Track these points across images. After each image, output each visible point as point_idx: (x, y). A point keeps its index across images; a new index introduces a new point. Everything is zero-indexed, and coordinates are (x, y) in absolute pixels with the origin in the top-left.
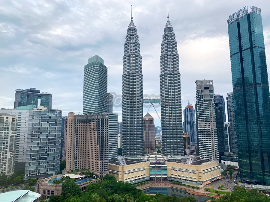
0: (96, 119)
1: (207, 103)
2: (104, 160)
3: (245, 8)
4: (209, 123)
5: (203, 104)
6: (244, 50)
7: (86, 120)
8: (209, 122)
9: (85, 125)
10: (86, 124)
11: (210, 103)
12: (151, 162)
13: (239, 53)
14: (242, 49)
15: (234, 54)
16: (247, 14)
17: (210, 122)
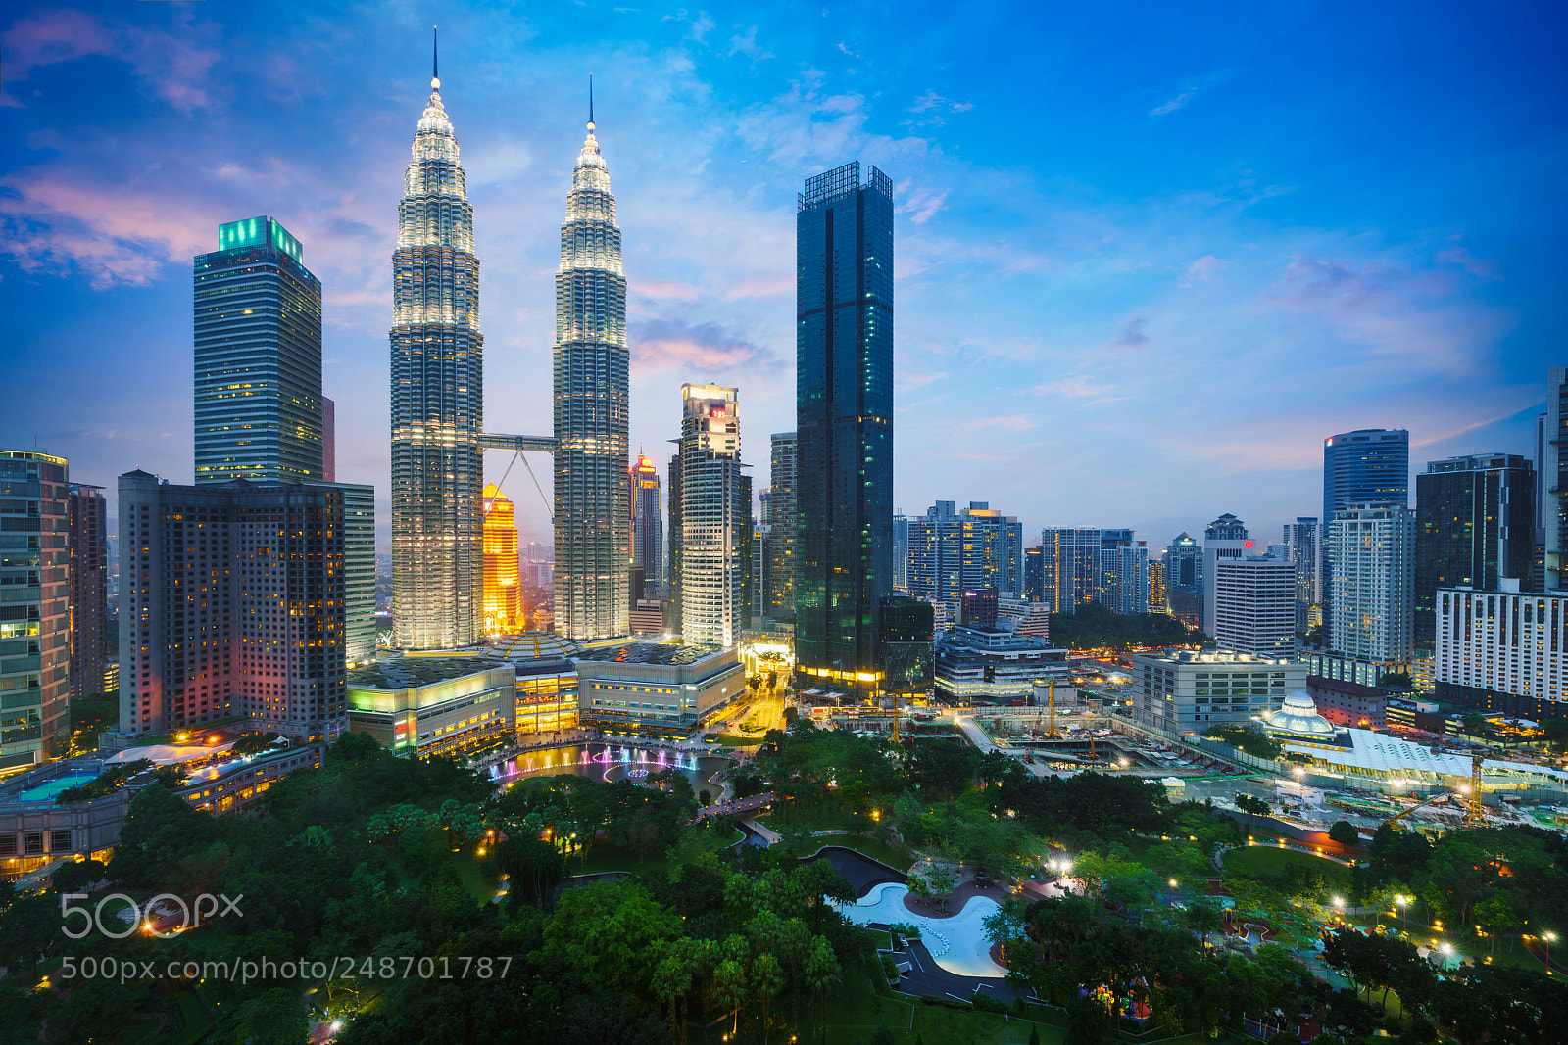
0: (282, 510)
1: (717, 466)
2: (326, 674)
3: (854, 166)
4: (720, 531)
5: (703, 466)
6: (840, 306)
7: (225, 511)
8: (718, 528)
9: (220, 529)
10: (225, 526)
11: (728, 465)
12: (521, 665)
13: (824, 313)
14: (835, 302)
15: (807, 313)
16: (857, 190)
17: (722, 527)
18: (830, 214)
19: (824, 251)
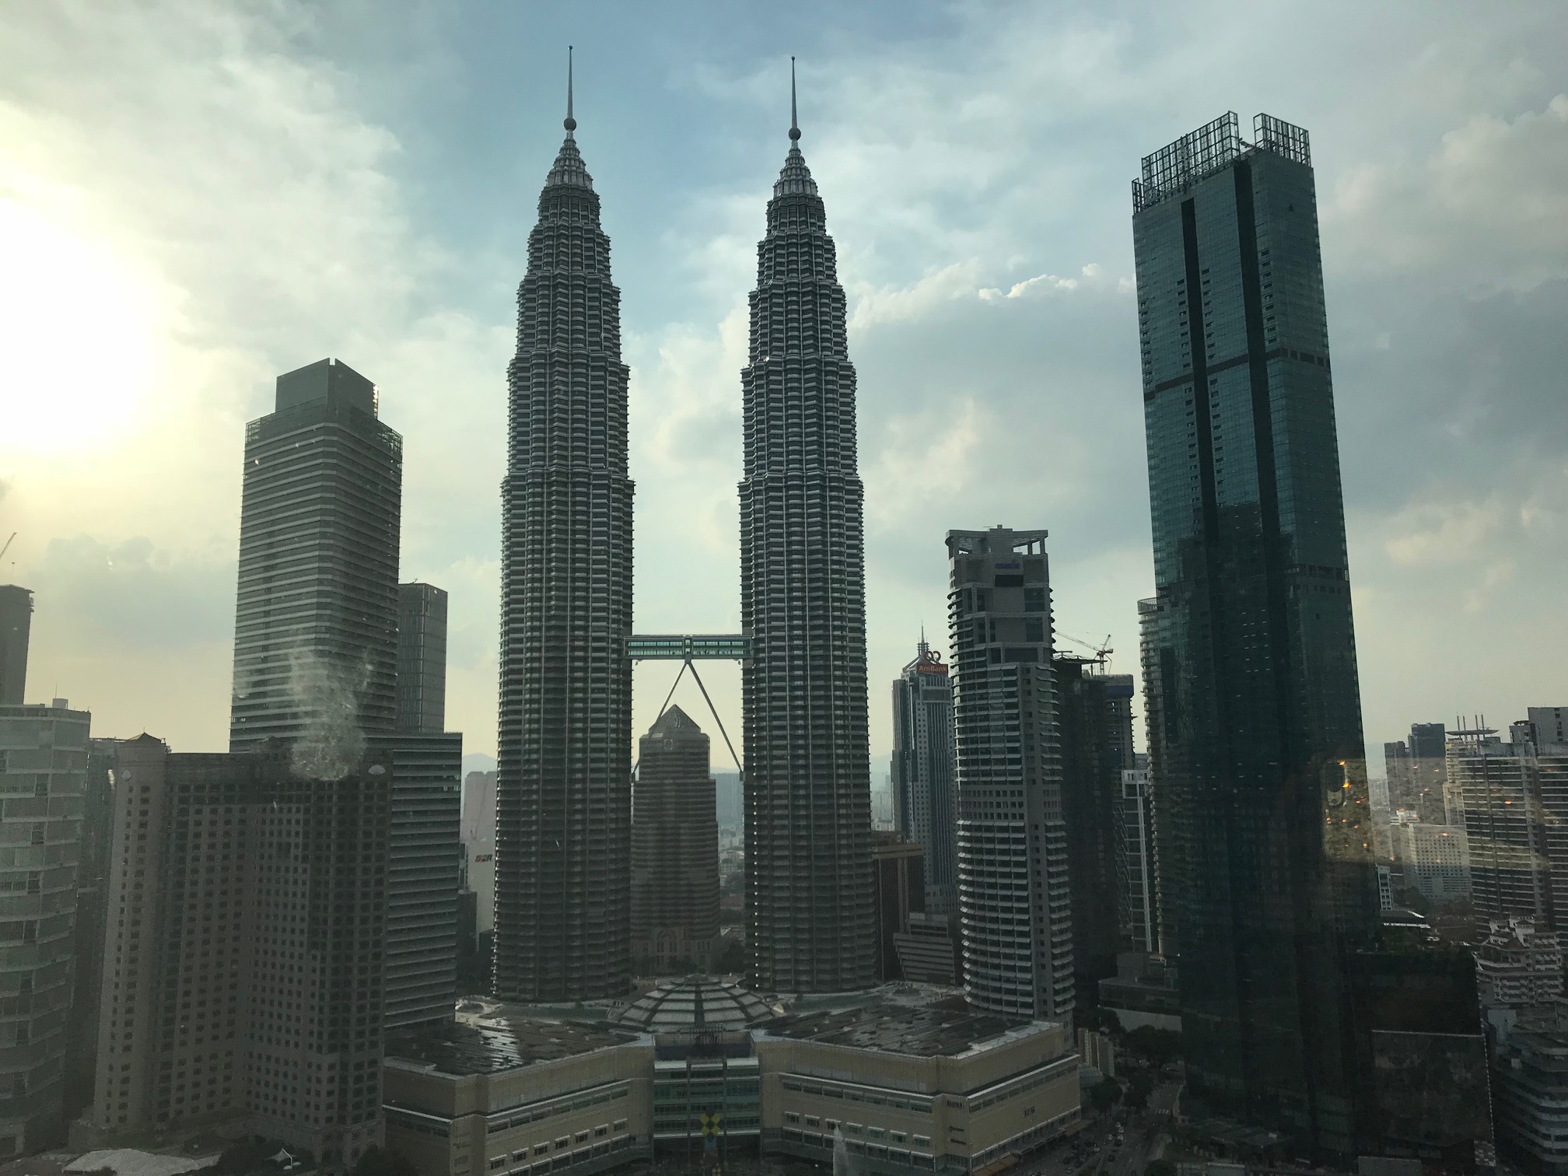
0: (308, 787)
1: (1008, 672)
2: (352, 1048)
3: (1225, 122)
4: (1020, 793)
5: (984, 675)
6: (1217, 368)
8: (1016, 788)
9: (235, 816)
10: (243, 811)
11: (1027, 671)
12: (667, 1040)
13: (1191, 384)
14: (1210, 362)
15: (1162, 387)
16: (1236, 161)
17: (1024, 787)
18: (1188, 210)
19: (1184, 276)
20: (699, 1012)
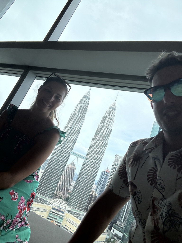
20: (60, 205)
